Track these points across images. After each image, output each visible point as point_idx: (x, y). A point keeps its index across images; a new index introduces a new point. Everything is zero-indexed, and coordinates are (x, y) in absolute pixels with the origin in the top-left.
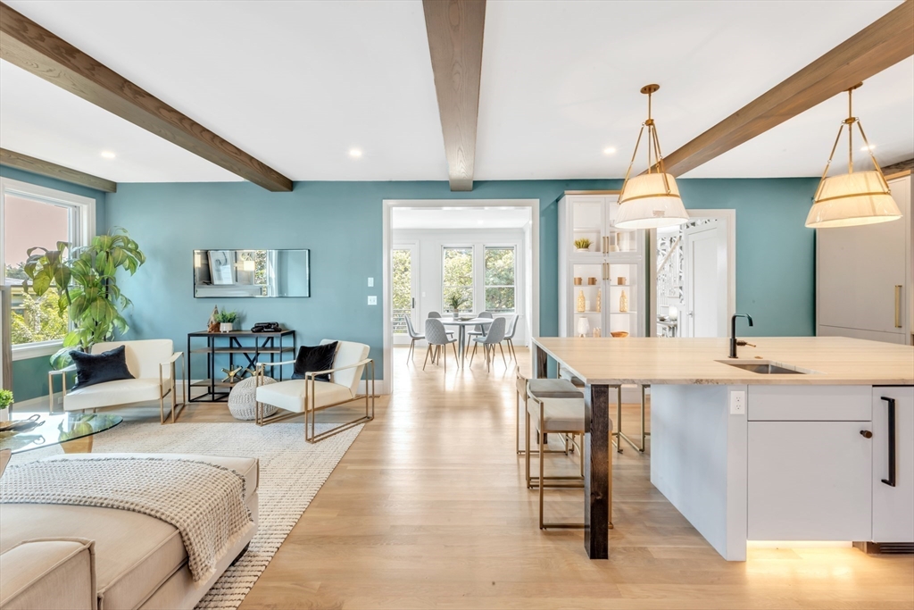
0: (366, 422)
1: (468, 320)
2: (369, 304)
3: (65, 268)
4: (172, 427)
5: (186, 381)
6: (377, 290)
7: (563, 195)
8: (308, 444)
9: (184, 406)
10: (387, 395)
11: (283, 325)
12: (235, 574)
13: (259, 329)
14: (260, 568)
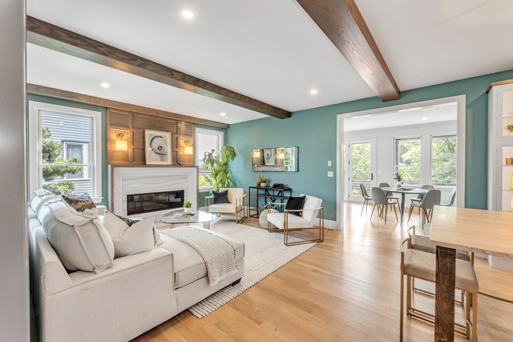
0: (319, 242)
1: (409, 190)
2: (328, 176)
3: (213, 159)
4: (240, 225)
5: (248, 207)
6: (333, 168)
7: (490, 87)
8: (285, 246)
9: (247, 218)
10: (340, 230)
11: (286, 185)
12: (232, 290)
13: (276, 186)
14: (240, 291)
